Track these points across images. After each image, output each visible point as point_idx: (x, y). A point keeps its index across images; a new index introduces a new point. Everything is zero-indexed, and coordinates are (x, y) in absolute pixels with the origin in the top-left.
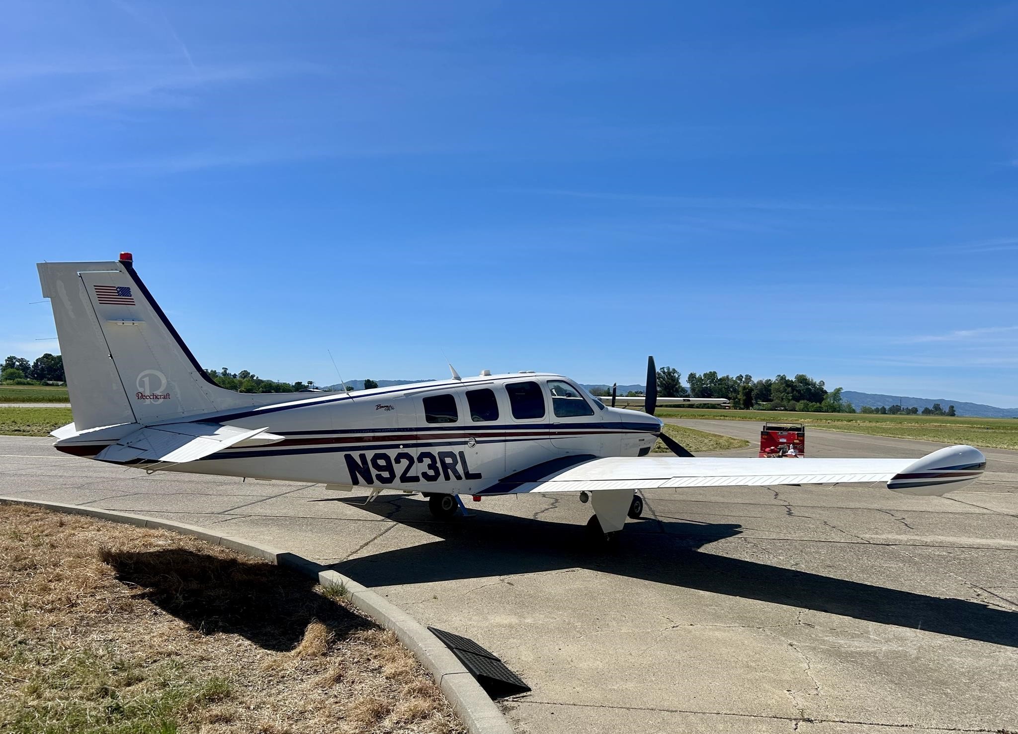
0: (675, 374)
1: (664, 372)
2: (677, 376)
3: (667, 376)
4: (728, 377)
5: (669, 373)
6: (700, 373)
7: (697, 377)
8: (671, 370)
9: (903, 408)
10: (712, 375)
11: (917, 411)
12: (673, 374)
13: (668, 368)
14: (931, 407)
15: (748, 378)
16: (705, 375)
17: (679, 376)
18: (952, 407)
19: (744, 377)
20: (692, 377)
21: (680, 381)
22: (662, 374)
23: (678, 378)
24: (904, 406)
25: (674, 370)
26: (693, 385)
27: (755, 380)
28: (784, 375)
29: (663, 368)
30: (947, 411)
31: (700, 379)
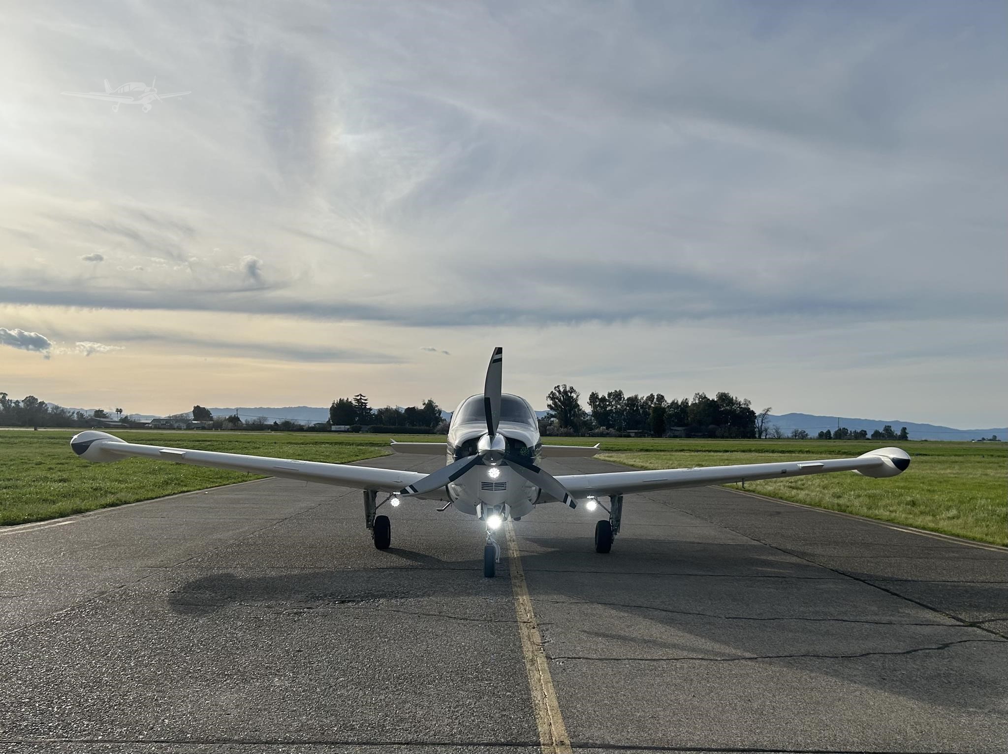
0: (573, 394)
1: (559, 392)
2: (575, 396)
3: (563, 397)
4: (636, 397)
5: (565, 392)
6: (603, 393)
7: (600, 397)
8: (568, 389)
9: (851, 432)
10: (618, 395)
11: (867, 434)
12: (571, 393)
13: (565, 386)
14: (881, 430)
15: (661, 398)
16: (610, 395)
17: (577, 396)
18: (904, 429)
19: (656, 397)
20: (593, 398)
21: (579, 402)
22: (558, 394)
23: (576, 400)
24: (851, 429)
25: (572, 388)
26: (595, 407)
27: (669, 400)
28: (703, 393)
29: (558, 386)
30: (899, 434)
31: (603, 399)
